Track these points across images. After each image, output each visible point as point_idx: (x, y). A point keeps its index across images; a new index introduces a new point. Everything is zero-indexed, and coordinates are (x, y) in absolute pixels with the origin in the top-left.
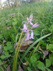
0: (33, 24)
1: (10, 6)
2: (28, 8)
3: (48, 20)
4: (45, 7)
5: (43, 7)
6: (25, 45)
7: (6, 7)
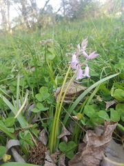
0: (88, 55)
1: (28, 26)
2: (70, 32)
3: (113, 53)
4: (106, 30)
5: (102, 30)
6: (72, 92)
7: (20, 28)
